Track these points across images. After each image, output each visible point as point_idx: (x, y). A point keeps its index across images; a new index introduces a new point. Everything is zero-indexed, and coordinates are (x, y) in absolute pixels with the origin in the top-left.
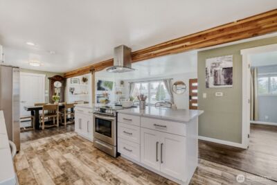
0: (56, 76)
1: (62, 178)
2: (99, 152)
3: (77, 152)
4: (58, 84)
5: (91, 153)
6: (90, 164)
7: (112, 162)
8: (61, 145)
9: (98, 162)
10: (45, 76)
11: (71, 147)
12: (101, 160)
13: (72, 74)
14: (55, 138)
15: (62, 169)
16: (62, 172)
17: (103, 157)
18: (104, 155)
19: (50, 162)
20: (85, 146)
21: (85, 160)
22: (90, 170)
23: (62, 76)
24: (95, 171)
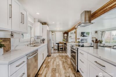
0: (65, 32)
1: (54, 69)
2: (71, 65)
3: (64, 62)
4: (66, 35)
5: (68, 64)
6: (65, 69)
7: (74, 73)
8: (61, 58)
9: (68, 70)
10: (62, 32)
11: (63, 59)
12: (70, 70)
13: (70, 31)
14: (61, 54)
15: (56, 66)
16: (55, 67)
17: (72, 69)
18: (73, 68)
19: (55, 62)
20: (68, 60)
21: (64, 67)
22: (64, 72)
23: (67, 32)
24: (65, 73)
